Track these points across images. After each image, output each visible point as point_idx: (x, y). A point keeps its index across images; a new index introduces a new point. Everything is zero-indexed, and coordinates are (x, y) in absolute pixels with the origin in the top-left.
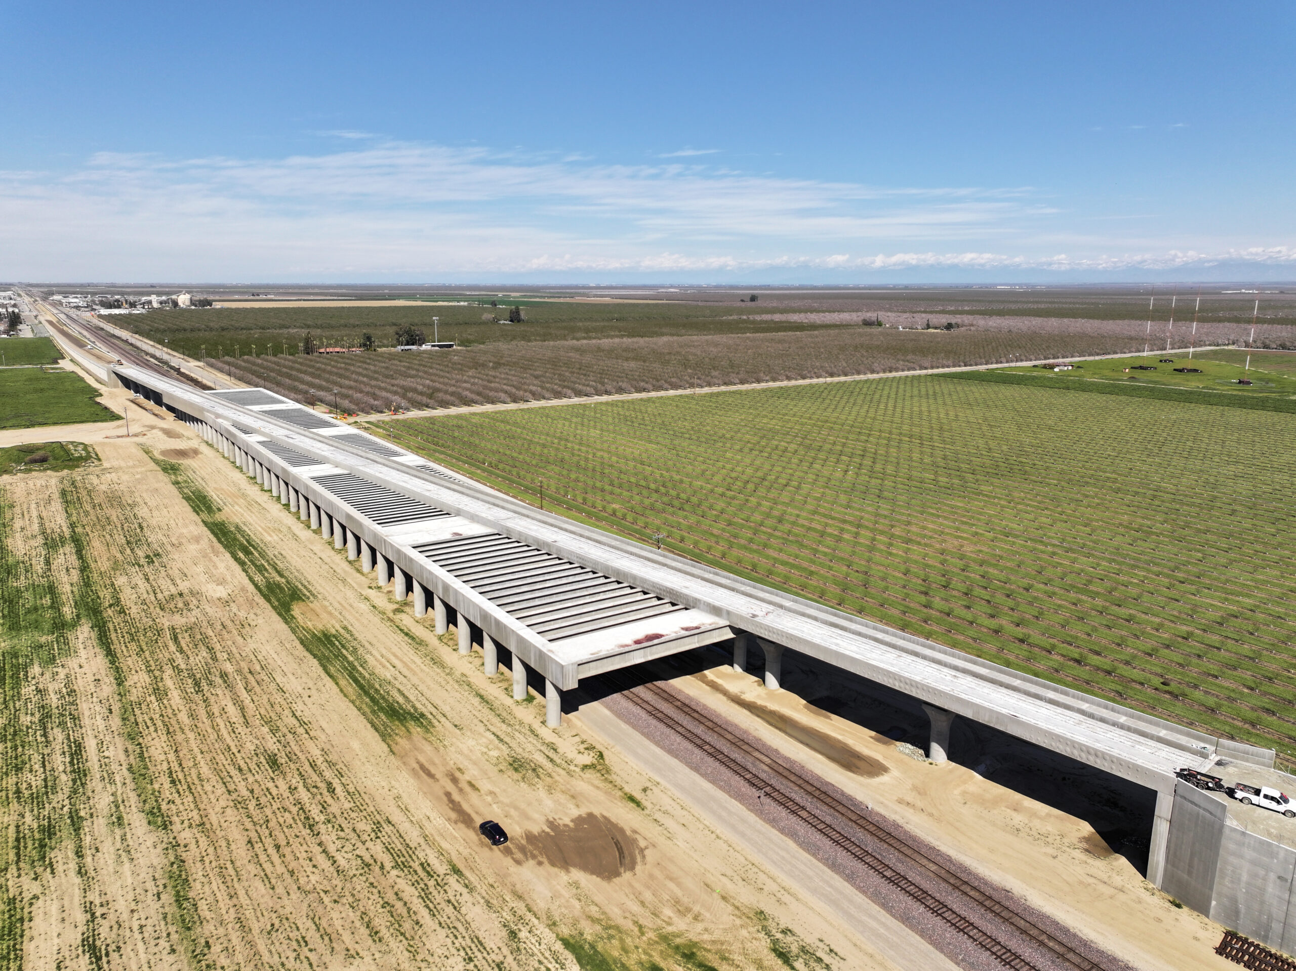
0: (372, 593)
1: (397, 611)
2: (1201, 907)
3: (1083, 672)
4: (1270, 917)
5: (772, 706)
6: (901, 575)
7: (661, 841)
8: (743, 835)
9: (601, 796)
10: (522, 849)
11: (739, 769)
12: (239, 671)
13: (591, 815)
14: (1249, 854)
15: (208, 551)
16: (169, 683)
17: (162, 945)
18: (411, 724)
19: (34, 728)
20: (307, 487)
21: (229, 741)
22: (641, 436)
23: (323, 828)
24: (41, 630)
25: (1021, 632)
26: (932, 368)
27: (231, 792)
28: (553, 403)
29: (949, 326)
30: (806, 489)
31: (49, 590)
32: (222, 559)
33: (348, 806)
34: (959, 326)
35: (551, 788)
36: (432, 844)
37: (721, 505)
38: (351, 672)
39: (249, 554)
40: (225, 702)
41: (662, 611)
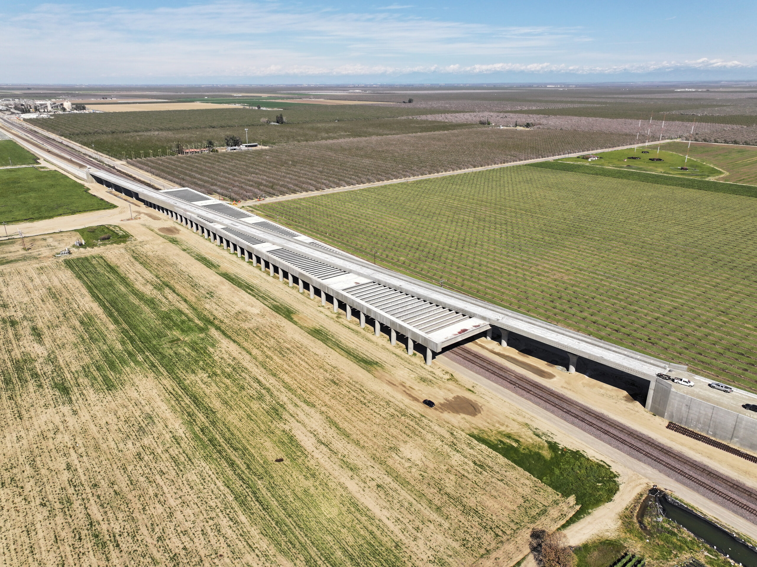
0: (321, 309)
1: (337, 317)
2: (662, 415)
3: (619, 335)
4: (683, 417)
5: (507, 354)
6: (540, 293)
7: (486, 403)
8: (513, 400)
9: (459, 390)
10: (441, 408)
11: (505, 378)
12: (293, 347)
13: (458, 396)
14: (678, 399)
15: (233, 289)
16: (269, 353)
17: (344, 442)
18: (375, 366)
19: (234, 373)
20: (268, 257)
21: (311, 375)
22: (394, 213)
23: (369, 404)
24: (196, 332)
25: (594, 318)
26: (525, 160)
27: (327, 394)
28: (337, 190)
29: (528, 125)
30: (486, 246)
31: (180, 312)
32: (243, 293)
33: (373, 397)
34: (533, 125)
35: (440, 387)
36: (410, 408)
37: (450, 257)
38: (338, 346)
39: (252, 290)
40: (298, 360)
41: (461, 318)
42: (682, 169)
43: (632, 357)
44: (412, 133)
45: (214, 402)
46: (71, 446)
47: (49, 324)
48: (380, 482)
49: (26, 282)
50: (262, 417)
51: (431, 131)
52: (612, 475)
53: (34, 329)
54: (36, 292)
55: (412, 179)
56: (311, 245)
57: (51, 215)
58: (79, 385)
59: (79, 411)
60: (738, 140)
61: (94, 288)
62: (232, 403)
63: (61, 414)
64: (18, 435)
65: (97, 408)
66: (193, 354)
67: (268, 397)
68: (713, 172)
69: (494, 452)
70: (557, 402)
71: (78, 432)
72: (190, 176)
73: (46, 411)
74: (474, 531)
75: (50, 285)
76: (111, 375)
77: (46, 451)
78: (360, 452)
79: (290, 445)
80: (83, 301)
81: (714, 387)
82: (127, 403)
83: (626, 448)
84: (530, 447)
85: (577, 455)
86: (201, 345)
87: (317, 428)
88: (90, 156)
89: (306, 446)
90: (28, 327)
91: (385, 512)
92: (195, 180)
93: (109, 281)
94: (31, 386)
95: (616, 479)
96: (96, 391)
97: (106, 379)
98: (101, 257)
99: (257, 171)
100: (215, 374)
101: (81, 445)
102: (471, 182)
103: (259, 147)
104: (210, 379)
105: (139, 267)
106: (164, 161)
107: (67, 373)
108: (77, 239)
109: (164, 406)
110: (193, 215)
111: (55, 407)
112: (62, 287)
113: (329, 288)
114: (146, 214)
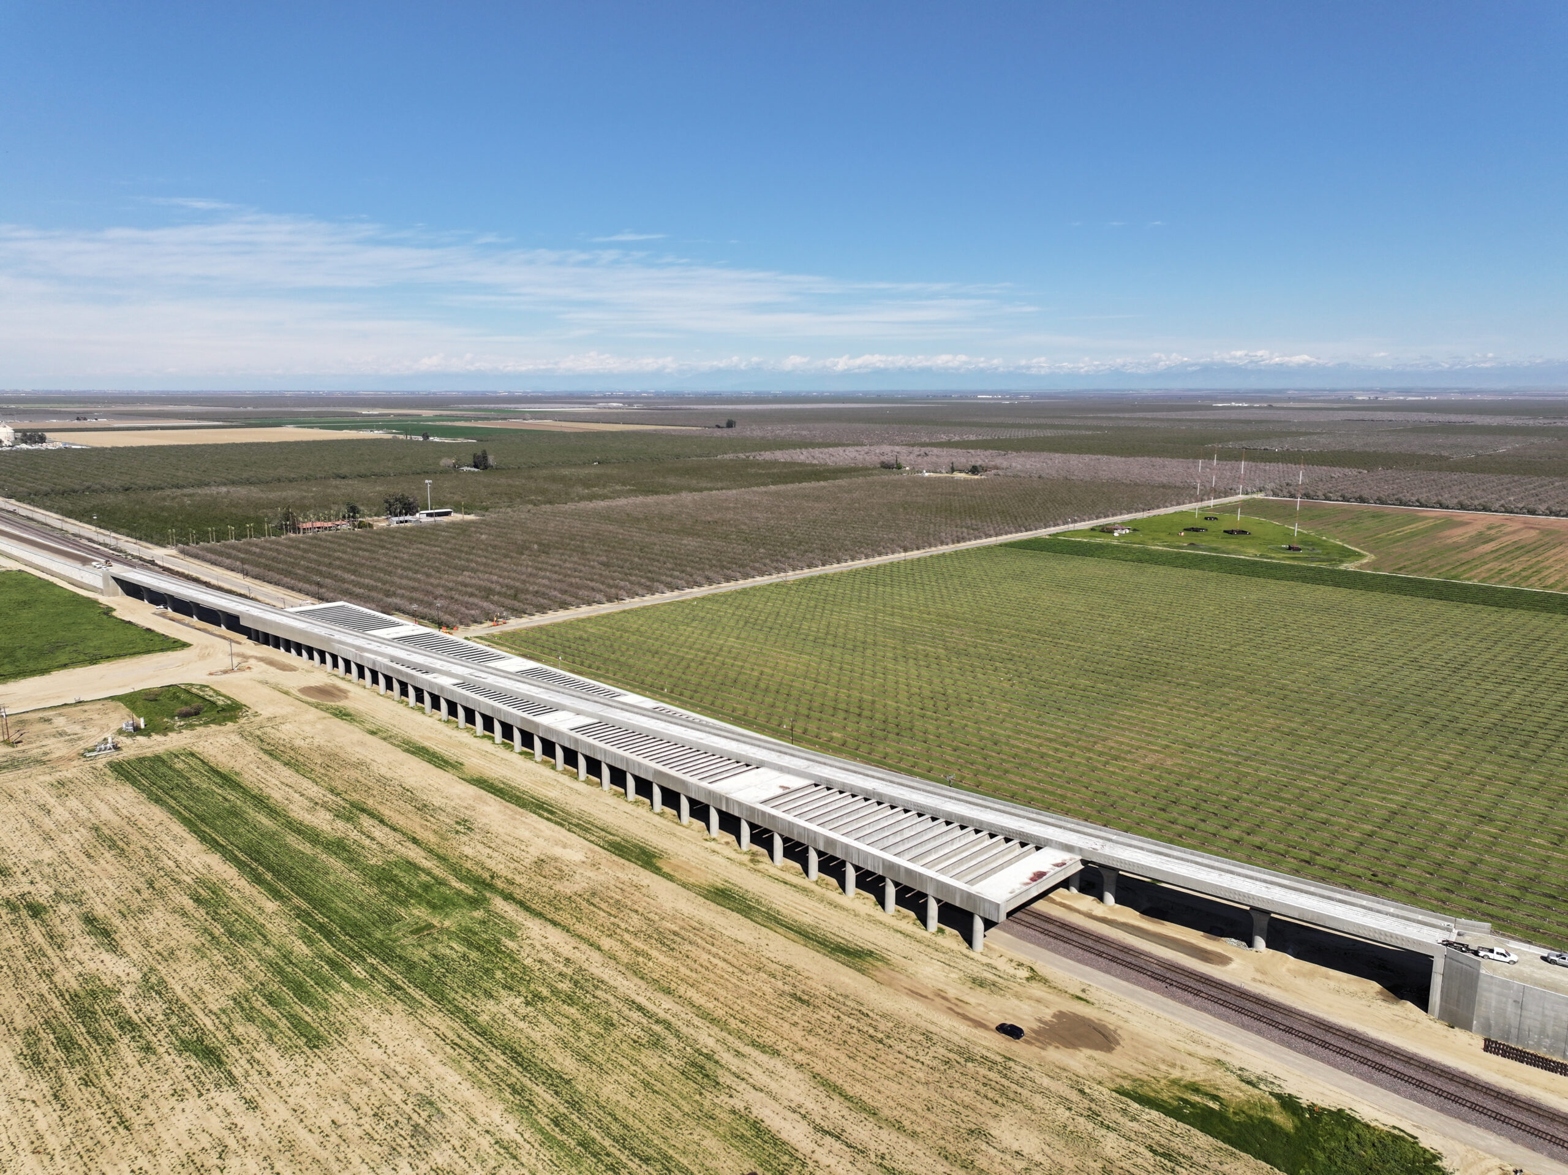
0: (712, 845)
1: (752, 861)
2: (1467, 1026)
3: (1317, 869)
4: (1510, 1026)
6: (1132, 793)
7: (1121, 1023)
8: (1173, 1013)
9: (1058, 999)
10: (1038, 1040)
11: (1140, 970)
12: (682, 928)
13: (1060, 1012)
14: (1496, 989)
15: (508, 812)
16: (638, 944)
17: (870, 1126)
18: (870, 959)
19: (579, 992)
20: (576, 741)
21: (746, 987)
22: (784, 645)
23: (889, 1042)
24: (462, 907)
25: (1257, 840)
26: (997, 535)
27: (795, 1024)
28: (649, 600)
29: (974, 470)
30: (991, 704)
31: (412, 867)
32: (532, 819)
33: (891, 1024)
34: (985, 469)
35: (1017, 996)
36: (975, 1044)
37: (931, 728)
38: (778, 921)
39: (552, 813)
40: (705, 956)
41: (1019, 850)
42: (1290, 548)
43: (1379, 912)
44: (758, 485)
45: (560, 1059)
47: (121, 907)
49: (33, 815)
50: (675, 1085)
51: (792, 482)
52: (1428, 1156)
53: (89, 920)
54: (66, 837)
55: (792, 576)
56: (654, 713)
57: (42, 666)
58: (238, 1041)
59: (258, 1099)
60: (1365, 494)
61: (198, 823)
62: (600, 1058)
63: (219, 1110)
64: (135, 1168)
65: (300, 1090)
66: (474, 955)
67: (672, 1041)
68: (1347, 555)
69: (1180, 1124)
70: (1261, 1011)
71: (274, 1148)
72: (335, 578)
73: (182, 1105)
75: (97, 822)
76: (306, 1013)
78: (910, 1145)
79: (759, 1141)
80: (183, 853)
81: (1553, 962)
82: (364, 1074)
83: (1430, 1097)
84: (1246, 1109)
85: (1342, 1119)
86: (485, 936)
87: (801, 1100)
88: (90, 540)
89: (793, 1142)
90: (74, 917)
92: (346, 586)
93: (227, 805)
94: (127, 1050)
95: (1438, 1163)
96: (285, 1051)
97: (297, 1023)
98: (192, 754)
99: (473, 565)
100: (537, 996)
102: (911, 579)
103: (456, 517)
104: (530, 1008)
105: (286, 773)
106: (263, 548)
107: (201, 1015)
108: (122, 718)
109: (452, 1077)
110: (379, 659)
111: (200, 1095)
112: (124, 823)
113: (727, 799)
114: (261, 659)
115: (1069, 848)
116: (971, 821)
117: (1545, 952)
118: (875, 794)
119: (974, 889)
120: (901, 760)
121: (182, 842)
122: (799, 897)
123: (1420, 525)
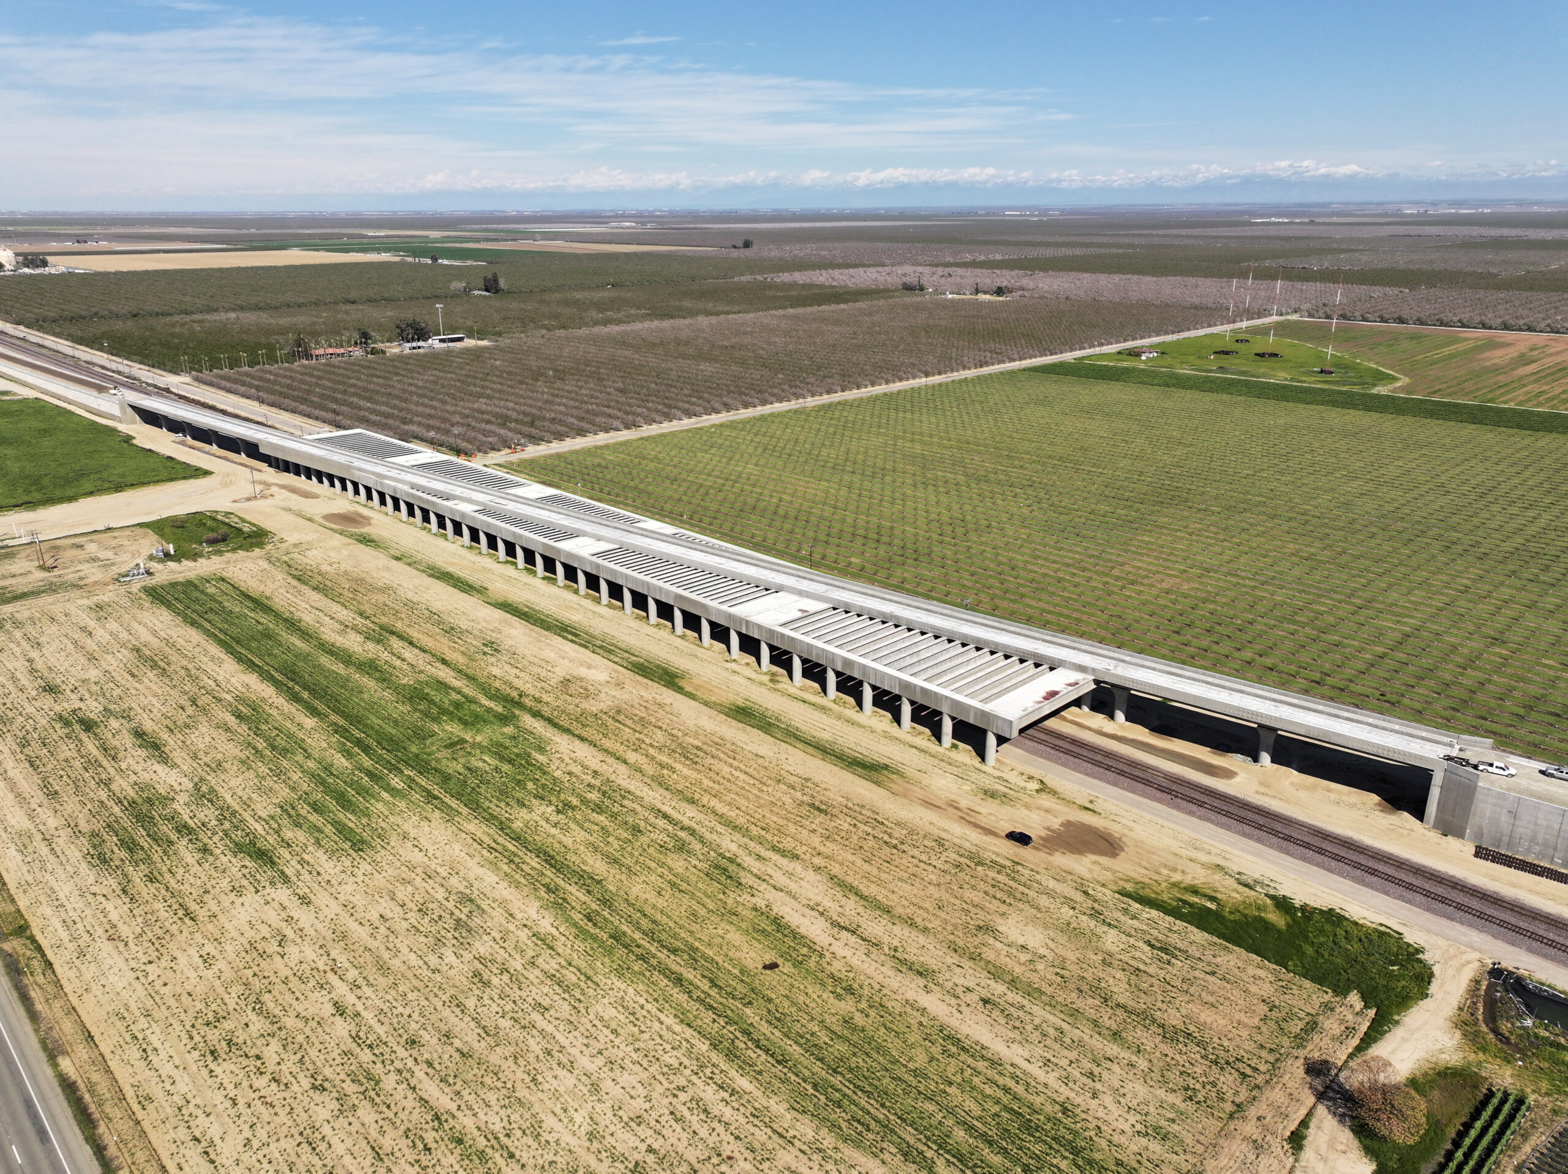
0: (733, 666)
1: (772, 681)
2: (1459, 834)
4: (1502, 835)
5: (1129, 735)
6: (1147, 617)
7: (1126, 831)
8: (1177, 823)
9: (1066, 810)
11: (1147, 783)
12: (705, 743)
13: (1069, 821)
14: (1492, 800)
15: (534, 634)
16: (663, 758)
17: (884, 922)
18: (885, 772)
19: (607, 802)
20: (598, 566)
21: (767, 797)
22: (803, 471)
23: (903, 847)
24: (492, 723)
25: (1268, 661)
26: (1020, 359)
27: (814, 831)
28: (667, 427)
29: (999, 291)
30: (1010, 530)
31: (443, 685)
32: (557, 641)
33: (905, 832)
34: (1010, 291)
35: (1027, 806)
36: (985, 849)
37: (949, 554)
38: (797, 738)
39: (576, 635)
40: (727, 769)
41: (1033, 671)
42: (1322, 372)
43: (1384, 729)
44: (776, 308)
45: (591, 862)
46: (328, 968)
47: (168, 722)
48: (985, 994)
49: (76, 636)
50: (700, 885)
51: (811, 305)
52: (1411, 950)
53: (139, 734)
54: (109, 657)
55: (811, 402)
56: (674, 539)
57: (70, 493)
58: (288, 844)
59: (311, 895)
60: (1405, 314)
61: (234, 644)
62: (628, 861)
63: (275, 905)
64: (204, 953)
65: (349, 888)
66: (506, 767)
67: (696, 846)
68: (1380, 377)
69: (1177, 922)
70: (1261, 820)
71: (329, 938)
72: (350, 405)
73: (241, 900)
74: (1199, 1071)
75: (137, 643)
76: (350, 820)
77: (277, 980)
78: (922, 940)
79: (780, 935)
80: (222, 673)
81: (1552, 776)
82: (407, 874)
83: (1419, 898)
84: (1241, 908)
85: (1332, 917)
86: (515, 750)
87: (819, 899)
88: (103, 367)
89: (811, 936)
90: (125, 732)
91: (1015, 1047)
92: (362, 413)
93: (260, 627)
94: (185, 851)
95: (1420, 956)
96: (332, 853)
97: (341, 829)
98: (223, 580)
99: (489, 392)
100: (567, 805)
101: (347, 965)
102: (931, 405)
103: (469, 343)
104: (561, 816)
105: (316, 597)
106: (277, 375)
107: (251, 821)
108: (151, 544)
109: (490, 878)
110: (400, 486)
111: (257, 891)
112: (163, 644)
113: (747, 622)
114: (283, 487)
115: (1082, 669)
116: (987, 643)
117: (1543, 767)
118: (892, 616)
119: (988, 707)
120: (918, 585)
121: (221, 662)
122: (817, 715)
123: (1460, 347)
